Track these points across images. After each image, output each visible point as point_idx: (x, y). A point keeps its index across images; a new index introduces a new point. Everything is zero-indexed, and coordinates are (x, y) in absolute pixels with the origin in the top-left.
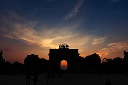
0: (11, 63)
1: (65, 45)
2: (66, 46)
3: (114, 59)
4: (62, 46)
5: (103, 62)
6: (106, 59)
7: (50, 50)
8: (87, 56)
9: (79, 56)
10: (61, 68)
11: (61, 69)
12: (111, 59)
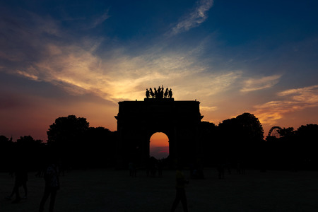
0: (11, 139)
1: (163, 89)
2: (164, 91)
3: (299, 129)
4: (154, 91)
5: (269, 137)
6: (278, 127)
7: (120, 103)
8: (224, 122)
9: (202, 120)
10: (151, 155)
11: (153, 157)
12: (292, 128)
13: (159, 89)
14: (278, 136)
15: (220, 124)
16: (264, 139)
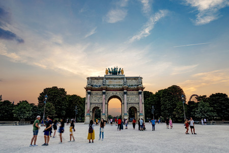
0: (13, 102)
2: (118, 70)
3: (211, 96)
4: (111, 70)
5: (190, 102)
8: (159, 91)
9: (144, 90)
12: (205, 96)
13: (115, 69)
14: (196, 101)
15: (156, 93)
16: (187, 103)
